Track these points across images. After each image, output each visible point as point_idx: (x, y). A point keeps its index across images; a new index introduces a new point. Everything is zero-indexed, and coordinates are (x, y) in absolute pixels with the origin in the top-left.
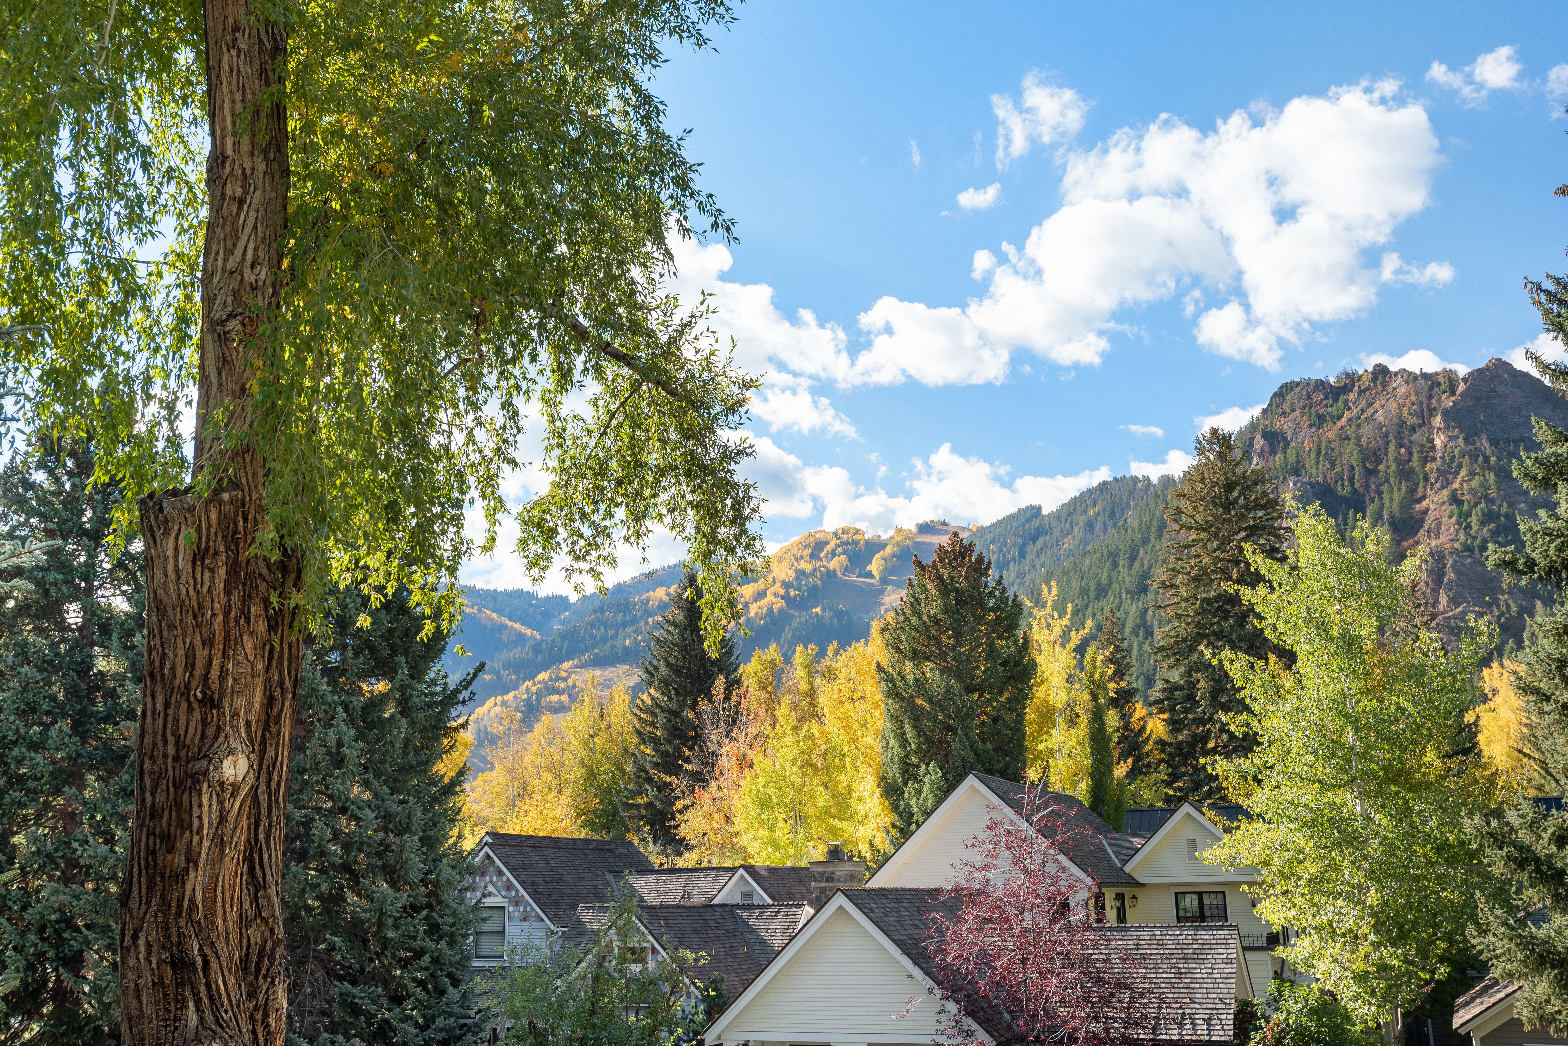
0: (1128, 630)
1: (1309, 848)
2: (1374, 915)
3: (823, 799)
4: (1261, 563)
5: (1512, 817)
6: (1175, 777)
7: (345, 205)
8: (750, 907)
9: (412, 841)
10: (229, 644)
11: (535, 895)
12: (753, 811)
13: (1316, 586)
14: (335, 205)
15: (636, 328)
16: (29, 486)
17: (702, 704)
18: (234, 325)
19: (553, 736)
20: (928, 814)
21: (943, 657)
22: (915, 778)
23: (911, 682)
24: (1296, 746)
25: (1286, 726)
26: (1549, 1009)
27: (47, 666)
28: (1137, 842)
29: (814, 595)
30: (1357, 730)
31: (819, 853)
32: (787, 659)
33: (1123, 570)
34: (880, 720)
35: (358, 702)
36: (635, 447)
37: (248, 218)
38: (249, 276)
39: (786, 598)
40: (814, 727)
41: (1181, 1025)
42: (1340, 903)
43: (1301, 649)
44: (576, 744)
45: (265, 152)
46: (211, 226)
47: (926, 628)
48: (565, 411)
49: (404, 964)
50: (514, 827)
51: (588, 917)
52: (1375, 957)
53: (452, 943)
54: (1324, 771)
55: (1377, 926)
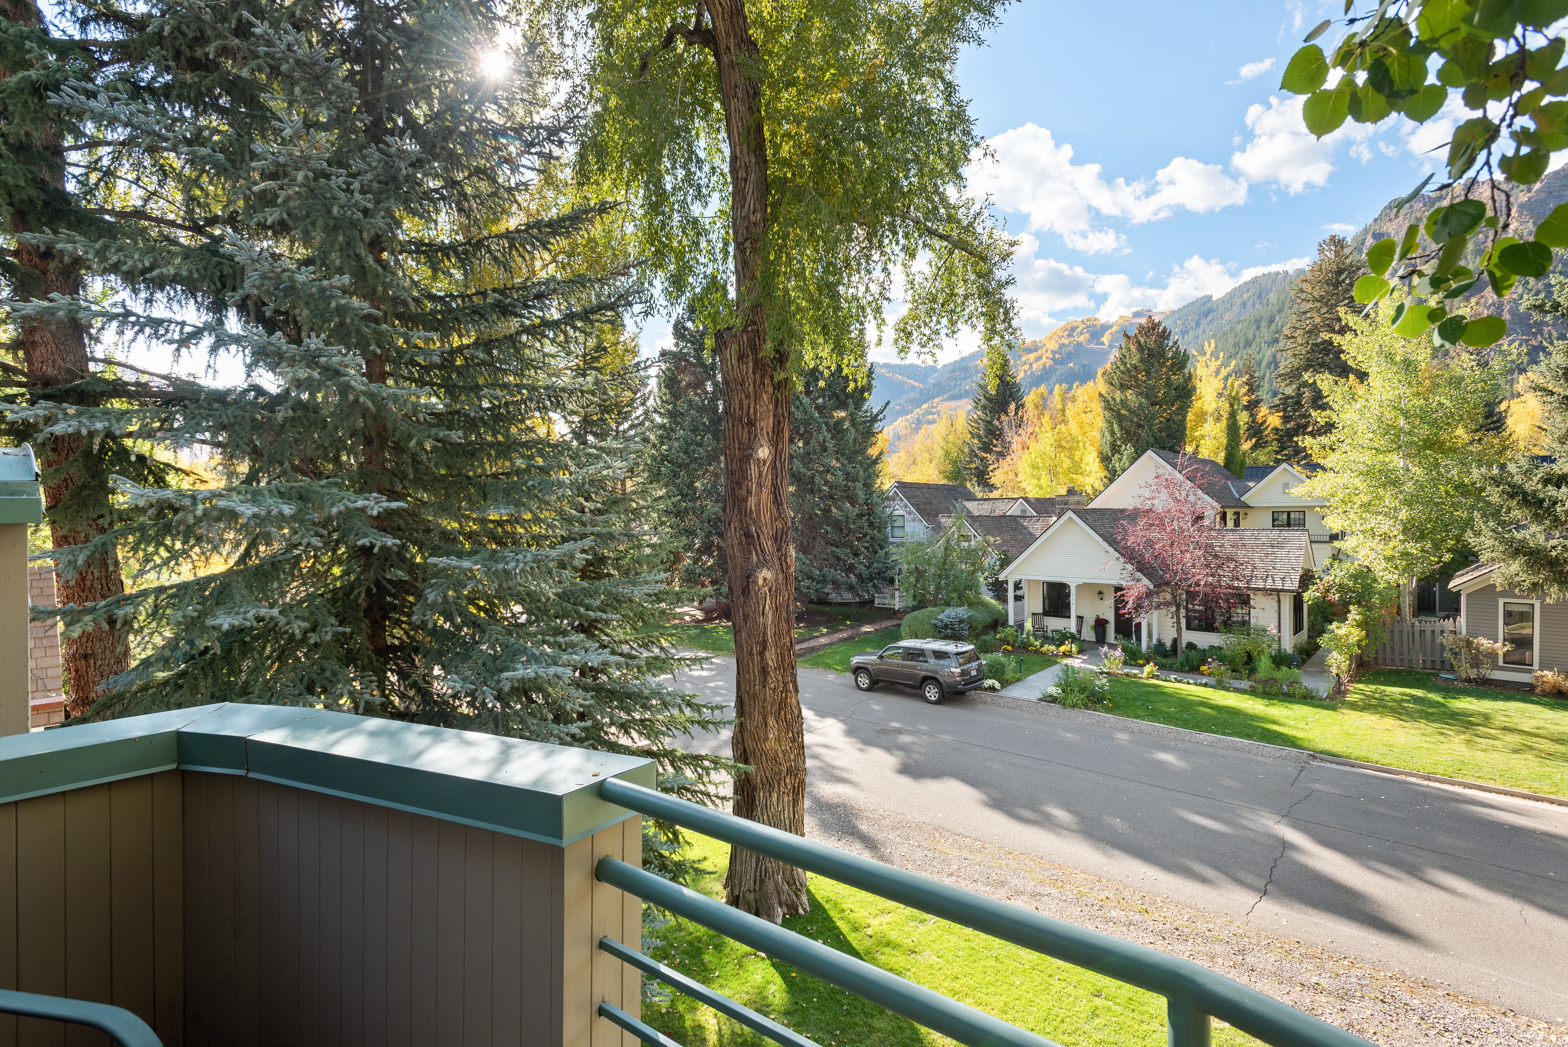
0: (1264, 364)
1: (1362, 486)
2: (1403, 524)
3: (1067, 463)
4: (1350, 319)
5: (1512, 468)
6: (1283, 448)
7: (793, 175)
8: (1024, 517)
9: (859, 485)
10: (757, 398)
11: (918, 510)
12: (1029, 470)
14: (789, 175)
15: (950, 219)
16: (686, 329)
17: (1003, 417)
18: (748, 244)
19: (928, 436)
20: (1124, 470)
21: (1138, 386)
22: (1119, 452)
23: (1118, 401)
24: (1361, 427)
25: (1356, 417)
26: (1517, 579)
27: (701, 410)
28: (1251, 484)
29: (1069, 356)
30: (1406, 418)
31: (1063, 491)
32: (1051, 392)
33: (1264, 330)
34: (1100, 423)
35: (831, 422)
36: (951, 286)
37: (750, 188)
38: (753, 219)
39: (1053, 359)
40: (1063, 427)
41: (1265, 581)
42: (1380, 517)
43: (1373, 371)
44: (939, 439)
45: (755, 152)
46: (734, 194)
47: (1129, 371)
48: (914, 270)
49: (859, 539)
50: (908, 479)
51: (944, 520)
52: (1401, 548)
53: (879, 531)
54: (1383, 443)
55: (1405, 532)
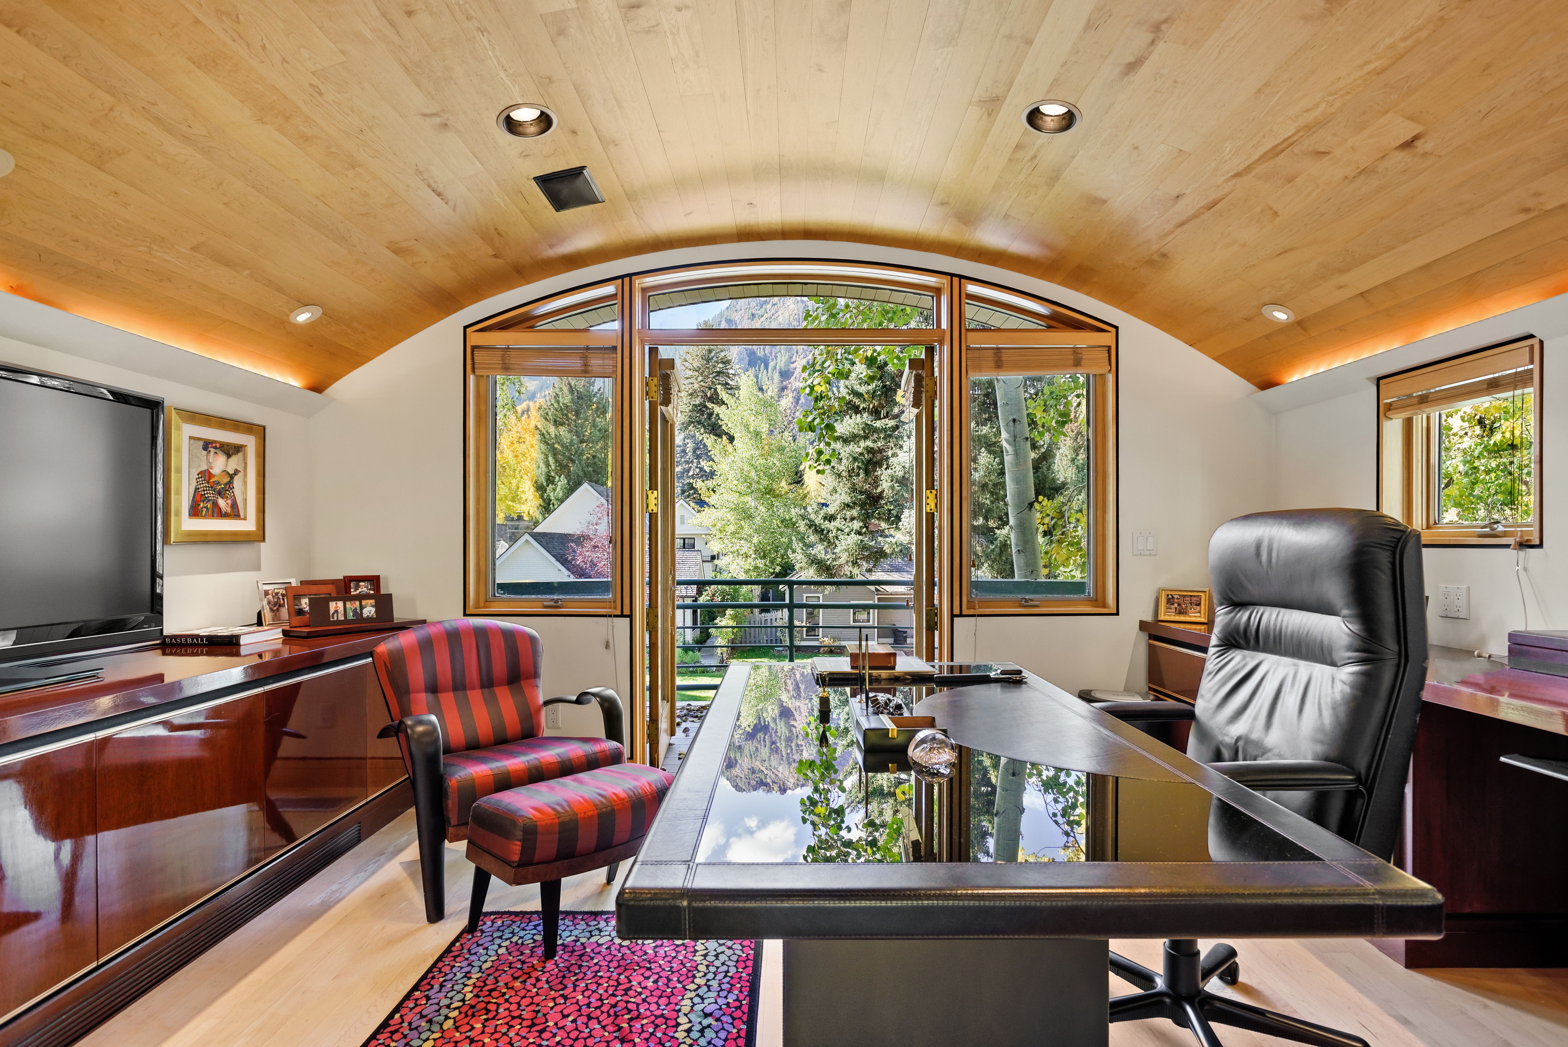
1: (732, 520)
2: (755, 547)
4: (724, 396)
5: (809, 509)
13: (746, 408)
20: (561, 501)
21: (569, 424)
22: (553, 483)
23: (553, 436)
24: (731, 477)
25: (727, 468)
30: (756, 472)
34: (535, 454)
42: (742, 542)
43: (737, 435)
47: (562, 409)
52: (753, 563)
54: (742, 488)
55: (756, 551)
